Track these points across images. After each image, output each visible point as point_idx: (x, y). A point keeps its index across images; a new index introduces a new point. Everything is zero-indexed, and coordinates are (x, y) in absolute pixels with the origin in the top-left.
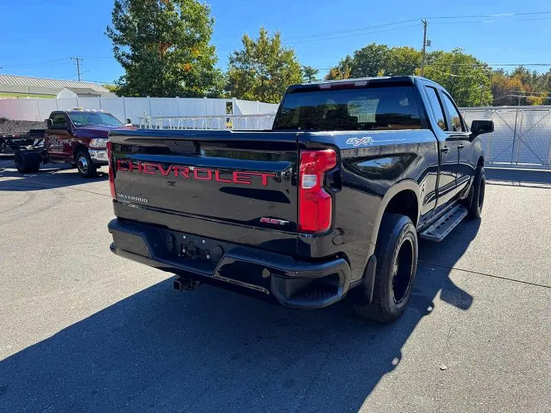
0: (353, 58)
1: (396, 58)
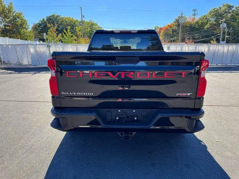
0: (46, 19)
1: (66, 21)
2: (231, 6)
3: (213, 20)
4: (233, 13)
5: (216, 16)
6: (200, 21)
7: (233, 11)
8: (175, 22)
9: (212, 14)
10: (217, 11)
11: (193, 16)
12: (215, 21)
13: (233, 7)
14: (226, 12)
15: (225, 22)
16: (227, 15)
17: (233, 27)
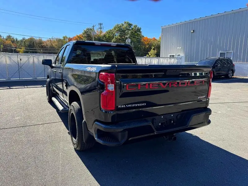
2: (131, 25)
3: (117, 35)
4: (132, 30)
5: (120, 31)
6: (107, 35)
7: (132, 29)
8: (83, 34)
9: (117, 29)
10: (120, 27)
11: (100, 30)
12: (120, 36)
13: (132, 25)
14: (127, 29)
15: (129, 38)
16: (128, 32)
17: (134, 43)
